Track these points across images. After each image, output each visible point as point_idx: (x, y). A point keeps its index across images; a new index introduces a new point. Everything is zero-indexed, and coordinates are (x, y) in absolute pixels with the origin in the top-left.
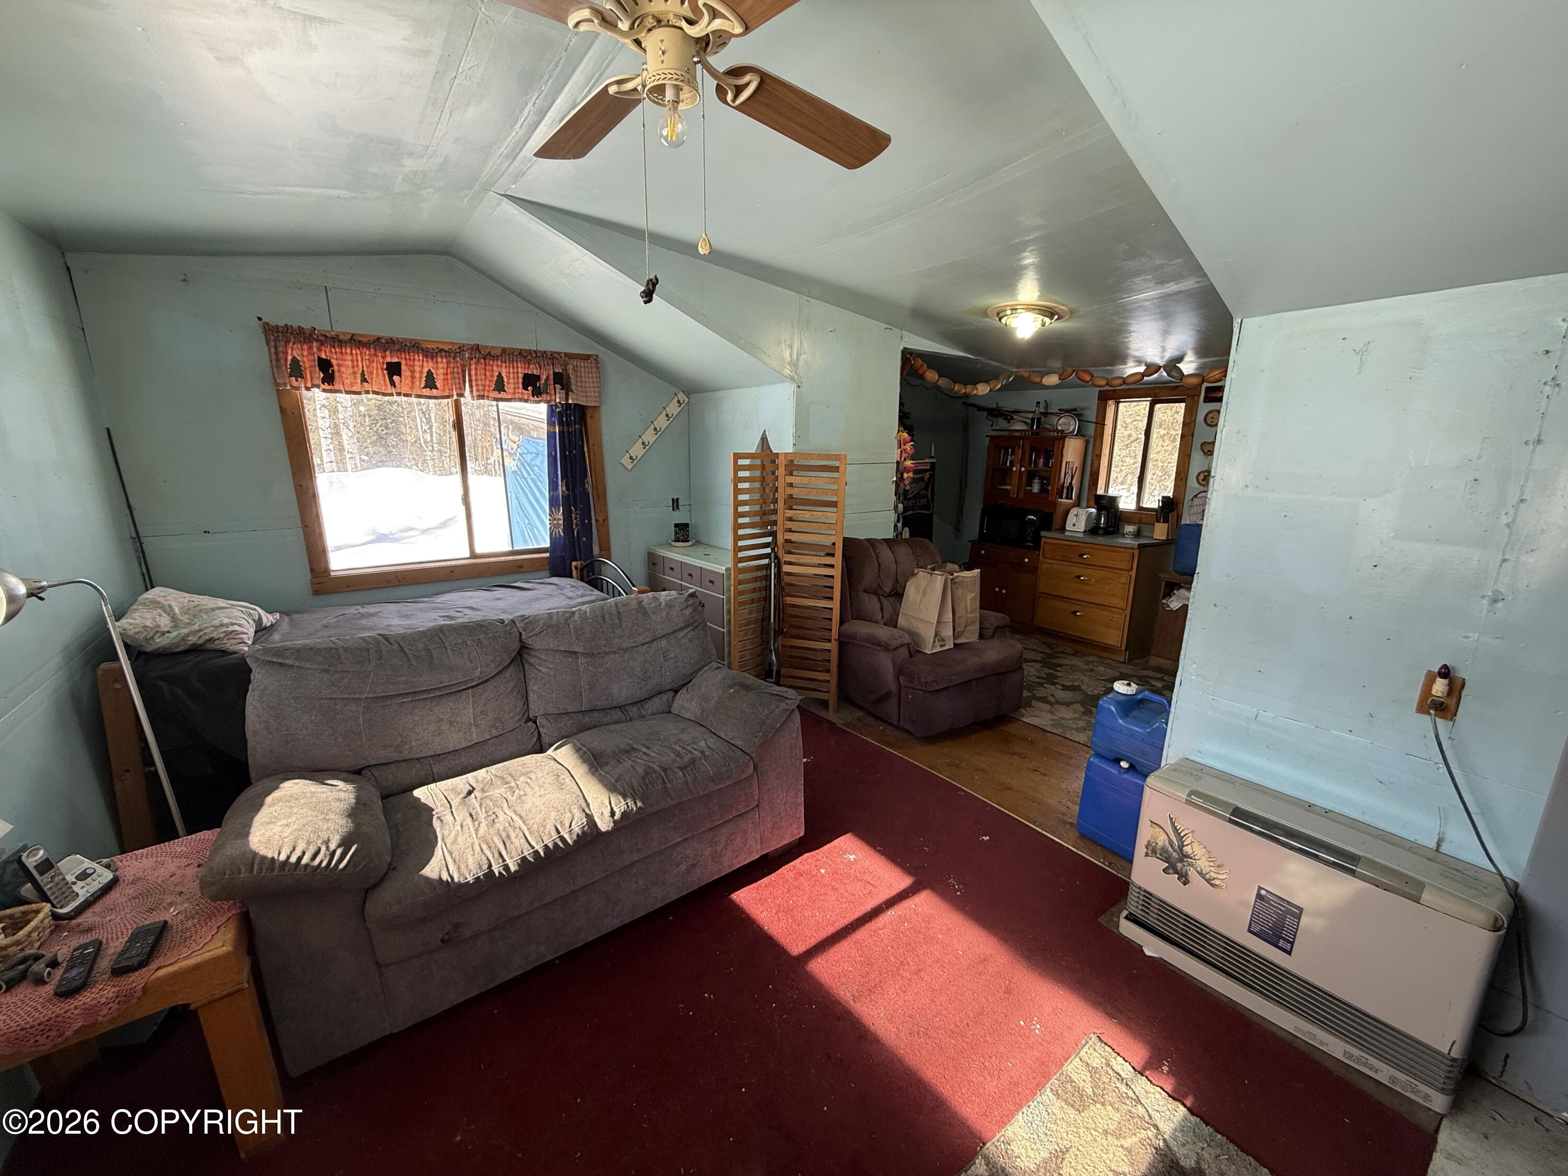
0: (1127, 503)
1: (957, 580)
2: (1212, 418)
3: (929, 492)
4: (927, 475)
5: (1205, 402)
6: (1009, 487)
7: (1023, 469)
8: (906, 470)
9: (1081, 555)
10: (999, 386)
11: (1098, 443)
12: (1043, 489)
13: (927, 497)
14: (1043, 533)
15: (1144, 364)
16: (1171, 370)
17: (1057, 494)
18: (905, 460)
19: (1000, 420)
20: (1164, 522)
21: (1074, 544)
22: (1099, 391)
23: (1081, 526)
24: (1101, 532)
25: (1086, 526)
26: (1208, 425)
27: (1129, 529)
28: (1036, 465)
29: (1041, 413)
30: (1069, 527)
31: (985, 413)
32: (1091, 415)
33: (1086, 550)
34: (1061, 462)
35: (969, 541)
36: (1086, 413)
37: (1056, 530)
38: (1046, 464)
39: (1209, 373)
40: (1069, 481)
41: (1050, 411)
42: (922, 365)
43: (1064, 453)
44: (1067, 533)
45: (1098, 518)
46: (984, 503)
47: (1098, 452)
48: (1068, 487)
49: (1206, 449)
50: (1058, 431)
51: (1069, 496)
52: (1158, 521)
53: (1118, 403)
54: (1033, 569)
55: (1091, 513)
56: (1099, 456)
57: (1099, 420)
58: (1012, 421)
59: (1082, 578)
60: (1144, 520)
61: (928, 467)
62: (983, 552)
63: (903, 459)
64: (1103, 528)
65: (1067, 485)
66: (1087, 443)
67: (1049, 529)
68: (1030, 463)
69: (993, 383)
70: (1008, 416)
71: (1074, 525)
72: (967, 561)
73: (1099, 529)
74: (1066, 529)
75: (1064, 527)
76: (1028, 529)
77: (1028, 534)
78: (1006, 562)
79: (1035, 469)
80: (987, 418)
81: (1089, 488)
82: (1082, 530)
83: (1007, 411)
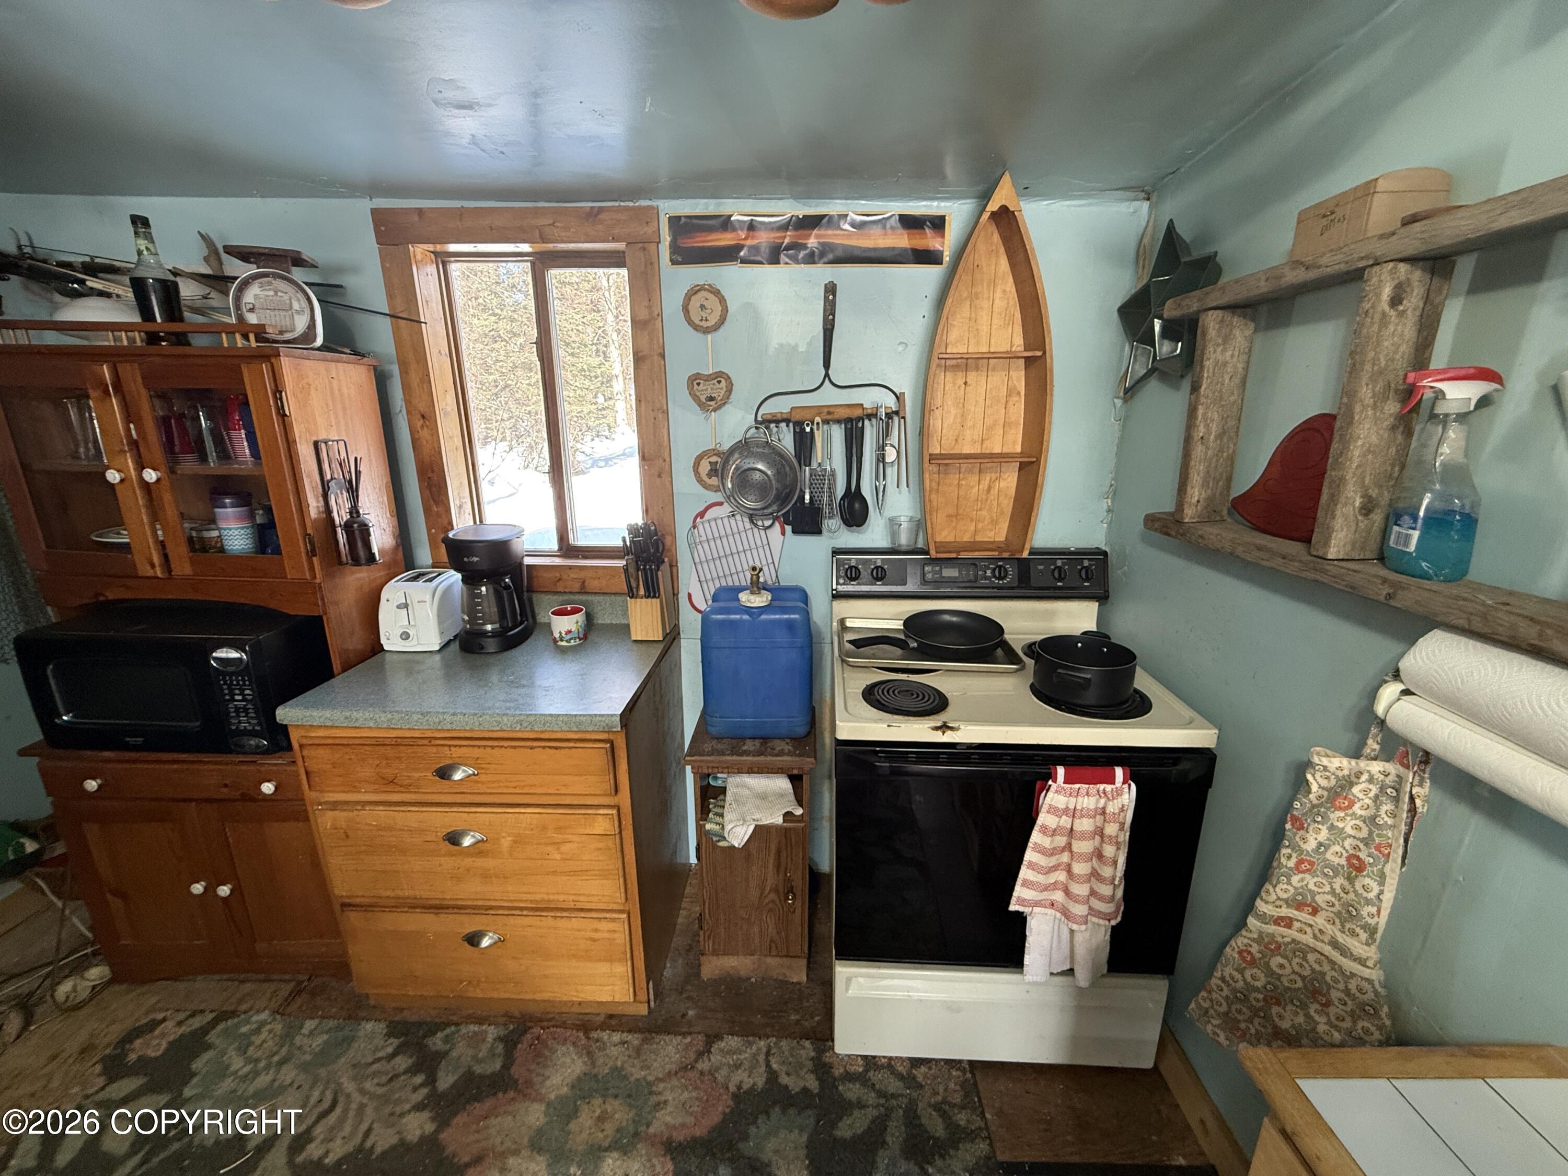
0: (536, 541)
2: (702, 307)
5: (673, 262)
7: (150, 475)
9: (444, 773)
11: (414, 378)
12: (263, 540)
14: (290, 709)
17: (315, 551)
20: (648, 596)
22: (372, 211)
23: (426, 634)
24: (491, 645)
25: (441, 633)
26: (698, 327)
27: (564, 625)
28: (225, 454)
30: (390, 641)
33: (457, 752)
34: (290, 444)
36: (348, 281)
37: (343, 670)
40: (348, 504)
41: (229, 272)
43: (292, 406)
45: (471, 606)
47: (420, 405)
48: (347, 526)
49: (706, 390)
51: (362, 553)
52: (632, 594)
55: (448, 592)
57: (400, 306)
58: (77, 297)
59: (467, 841)
60: (593, 585)
62: (91, 785)
64: (494, 634)
65: (341, 515)
66: (381, 381)
67: (317, 678)
70: (58, 276)
71: (405, 636)
73: (484, 634)
74: (386, 648)
75: (376, 648)
76: (232, 695)
77: (237, 709)
78: (199, 801)
79: (224, 470)
81: (427, 510)
82: (437, 648)
83: (61, 265)
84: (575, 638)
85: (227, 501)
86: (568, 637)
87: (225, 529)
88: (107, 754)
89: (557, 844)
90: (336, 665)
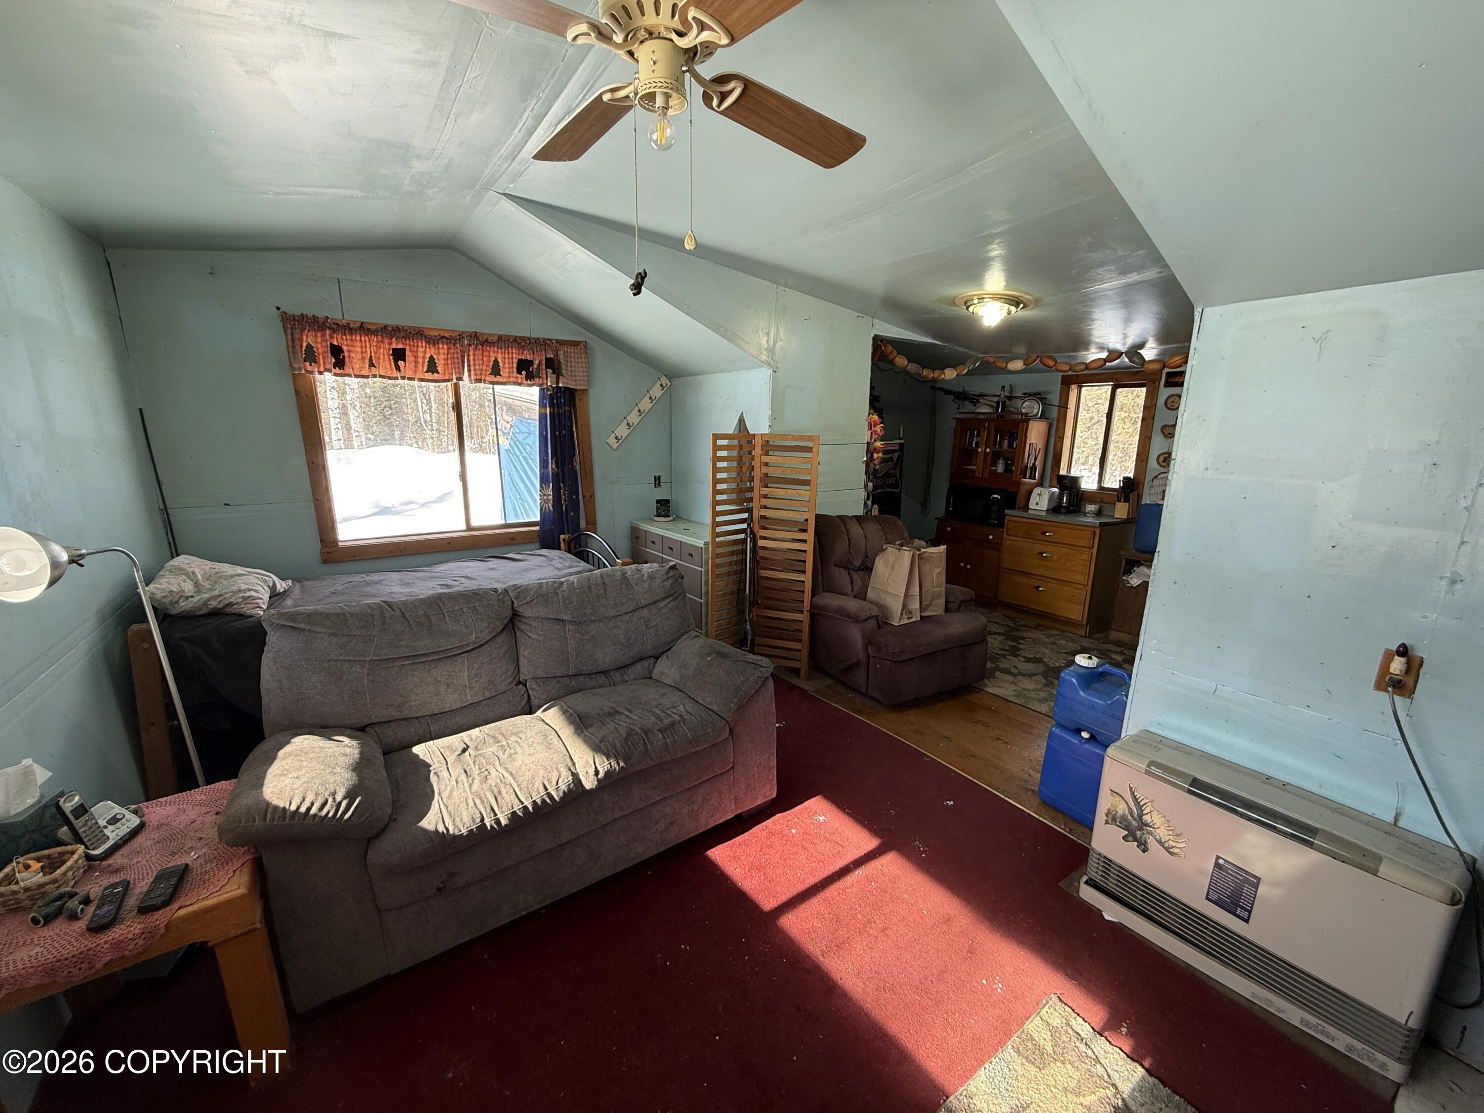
0: (1089, 483)
1: (923, 556)
2: (1173, 402)
4: (896, 455)
5: (1165, 386)
6: (975, 467)
7: (988, 450)
8: (876, 450)
9: (1044, 533)
10: (966, 371)
11: (1061, 424)
12: (1007, 469)
13: (895, 476)
14: (1007, 512)
15: (1106, 351)
16: (1133, 356)
17: (1021, 474)
18: (875, 441)
19: (966, 403)
20: (1125, 502)
21: (1038, 522)
22: (1063, 376)
23: (1044, 505)
24: (1063, 511)
25: (1048, 505)
26: (1169, 409)
27: (1091, 508)
28: (1000, 447)
29: (1006, 397)
30: (1032, 505)
31: (953, 397)
32: (1055, 399)
33: (1049, 528)
34: (1025, 443)
35: (936, 518)
36: (1049, 396)
37: (1019, 508)
38: (1010, 445)
39: (1169, 360)
40: (1033, 461)
41: (1014, 395)
42: (892, 351)
43: (1028, 434)
44: (1030, 512)
45: (1060, 497)
46: (950, 482)
47: (1061, 435)
48: (1031, 467)
49: (1167, 431)
50: (1022, 414)
51: (1033, 476)
52: (1119, 501)
53: (1080, 387)
54: (997, 546)
55: (1054, 492)
56: (1062, 439)
57: (1063, 403)
58: (977, 404)
59: (1044, 555)
60: (1106, 499)
61: (897, 448)
62: (949, 529)
63: (873, 441)
64: (1065, 507)
65: (1030, 465)
66: (1050, 425)
67: (1013, 507)
68: (995, 445)
69: (960, 368)
70: (974, 399)
71: (1037, 504)
72: (934, 537)
73: (1062, 507)
74: (1030, 507)
75: (1028, 506)
76: (994, 507)
77: (993, 510)
78: (971, 539)
79: (1000, 450)
80: (953, 401)
81: (1052, 468)
82: (1045, 509)
83: (973, 395)
85: (1001, 459)
87: (998, 466)
89: (1070, 561)
90: (1018, 506)
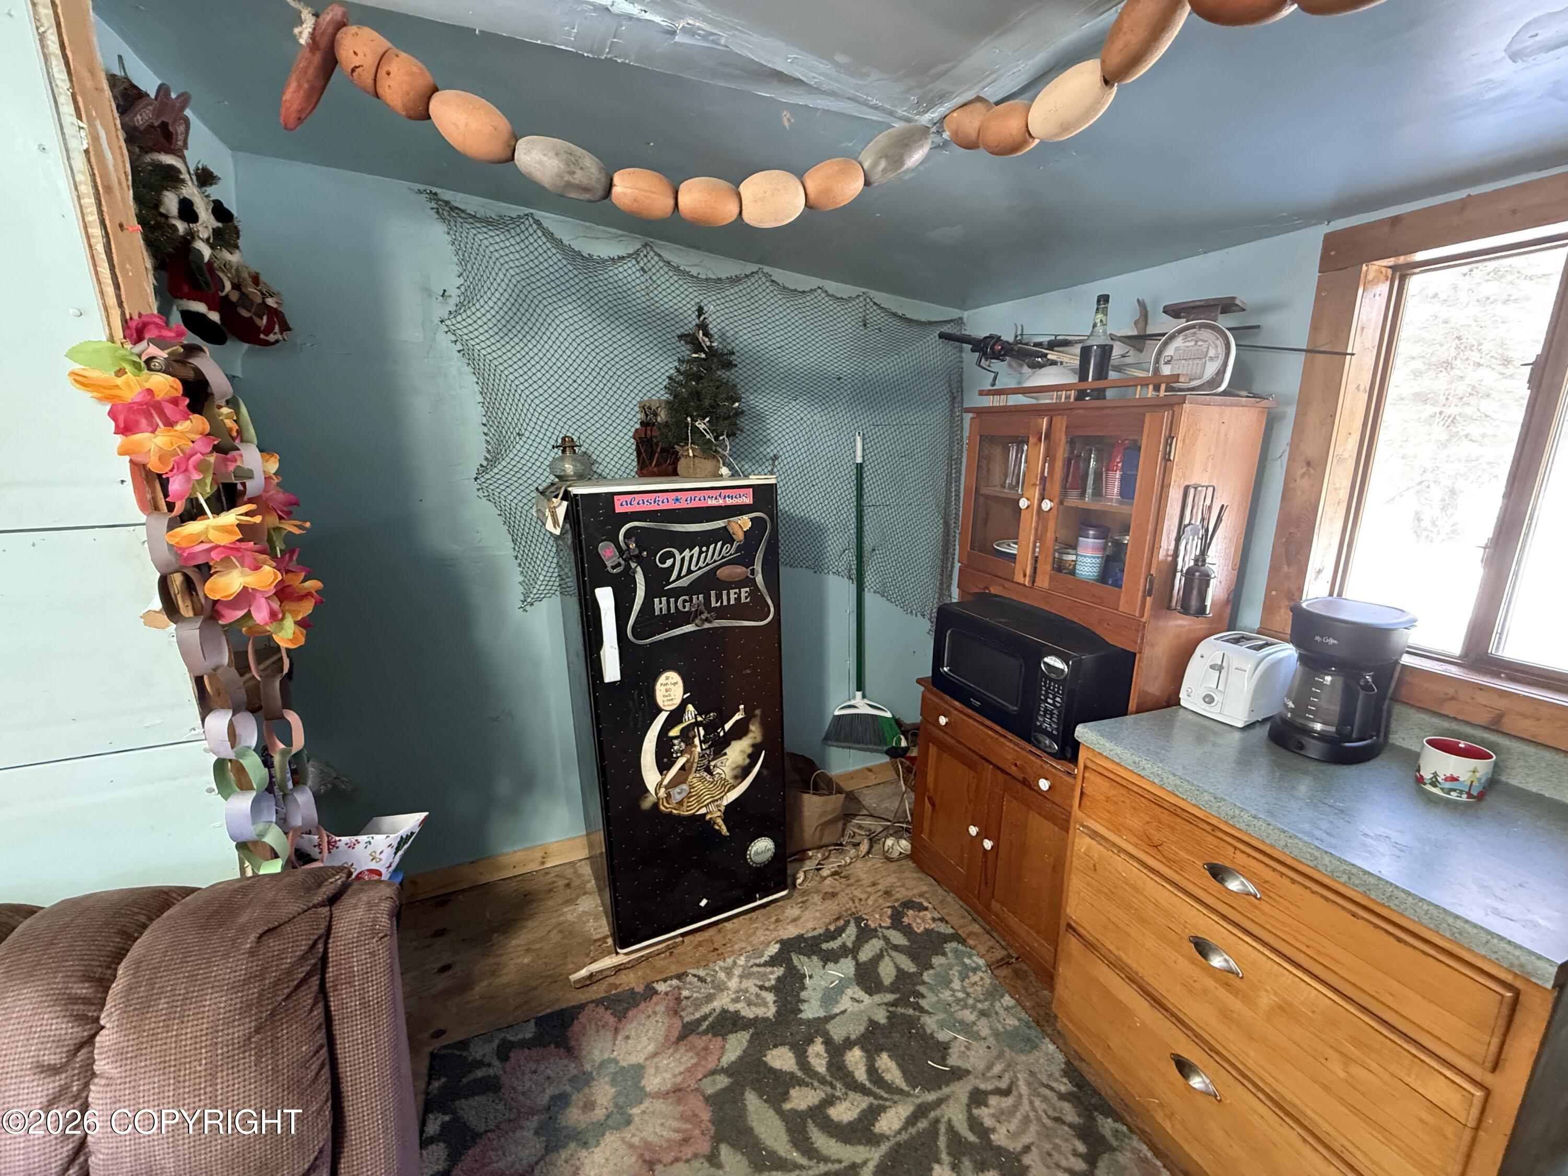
0: (1430, 641)
3: (758, 567)
4: (745, 522)
7: (1047, 505)
9: (1218, 873)
11: (1313, 419)
13: (749, 582)
14: (1089, 731)
22: (1328, 236)
23: (1236, 711)
24: (1314, 748)
25: (1256, 712)
27: (1445, 767)
28: (1098, 492)
30: (1190, 697)
32: (1292, 324)
33: (1241, 859)
34: (1165, 487)
36: (1269, 321)
37: (1138, 711)
38: (1127, 491)
40: (1195, 551)
41: (1150, 330)
43: (1179, 453)
45: (1303, 694)
47: (1310, 450)
48: (1189, 574)
50: (1160, 387)
51: (1194, 603)
53: (1401, 274)
54: (1060, 823)
55: (1278, 668)
57: (1324, 338)
61: (747, 500)
62: (943, 720)
64: (1323, 736)
65: (1186, 562)
66: (1271, 423)
67: (1116, 708)
68: (1073, 488)
70: (1038, 356)
71: (1209, 699)
73: (1309, 732)
74: (1182, 703)
75: (1172, 701)
76: (1047, 697)
77: (1046, 709)
78: (995, 765)
79: (1094, 506)
80: (979, 364)
81: (1274, 569)
82: (1240, 725)
83: (1036, 345)
84: (1461, 792)
85: (1091, 532)
86: (1448, 785)
87: (1082, 556)
88: (957, 704)
89: (1347, 1059)
90: (1132, 705)
